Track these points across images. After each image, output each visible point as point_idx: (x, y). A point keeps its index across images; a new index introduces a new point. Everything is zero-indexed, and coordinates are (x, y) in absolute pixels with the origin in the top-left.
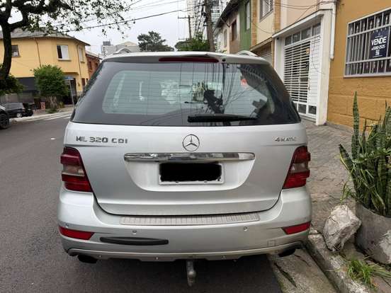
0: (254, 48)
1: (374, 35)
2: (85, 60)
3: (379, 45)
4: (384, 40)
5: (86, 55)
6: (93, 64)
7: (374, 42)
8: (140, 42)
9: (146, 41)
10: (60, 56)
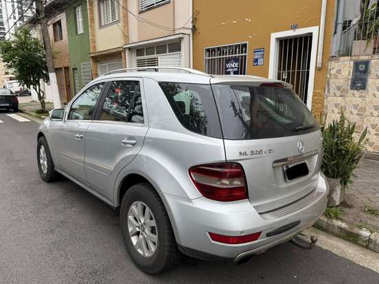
0: (93, 55)
1: (228, 60)
3: (232, 68)
4: (236, 65)
7: (228, 65)
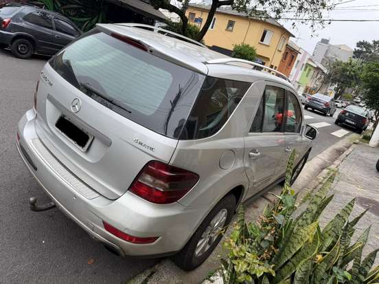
2: (283, 50)
5: (287, 45)
6: (289, 55)
8: (357, 48)
9: (364, 50)
10: (262, 40)
